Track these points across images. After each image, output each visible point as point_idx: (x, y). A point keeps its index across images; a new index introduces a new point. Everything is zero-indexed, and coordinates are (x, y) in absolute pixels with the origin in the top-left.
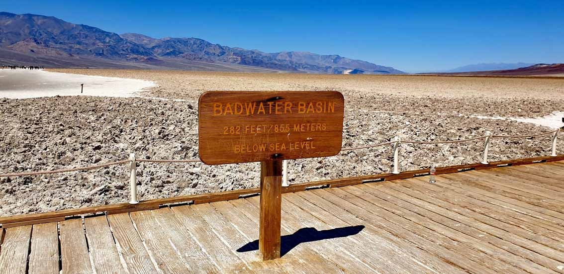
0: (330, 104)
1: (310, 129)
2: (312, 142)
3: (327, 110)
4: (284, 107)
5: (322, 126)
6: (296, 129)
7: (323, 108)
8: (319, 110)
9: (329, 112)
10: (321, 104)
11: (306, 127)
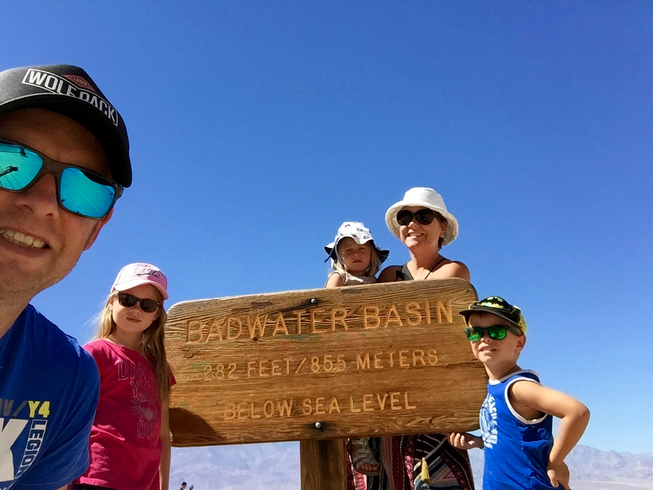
0: (440, 306)
1: (397, 365)
2: (406, 395)
3: (434, 319)
4: (330, 318)
5: (426, 355)
6: (362, 364)
7: (424, 314)
8: (413, 319)
9: (440, 322)
10: (418, 307)
11: (385, 358)
